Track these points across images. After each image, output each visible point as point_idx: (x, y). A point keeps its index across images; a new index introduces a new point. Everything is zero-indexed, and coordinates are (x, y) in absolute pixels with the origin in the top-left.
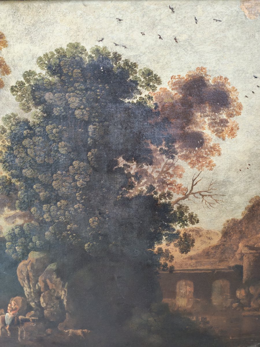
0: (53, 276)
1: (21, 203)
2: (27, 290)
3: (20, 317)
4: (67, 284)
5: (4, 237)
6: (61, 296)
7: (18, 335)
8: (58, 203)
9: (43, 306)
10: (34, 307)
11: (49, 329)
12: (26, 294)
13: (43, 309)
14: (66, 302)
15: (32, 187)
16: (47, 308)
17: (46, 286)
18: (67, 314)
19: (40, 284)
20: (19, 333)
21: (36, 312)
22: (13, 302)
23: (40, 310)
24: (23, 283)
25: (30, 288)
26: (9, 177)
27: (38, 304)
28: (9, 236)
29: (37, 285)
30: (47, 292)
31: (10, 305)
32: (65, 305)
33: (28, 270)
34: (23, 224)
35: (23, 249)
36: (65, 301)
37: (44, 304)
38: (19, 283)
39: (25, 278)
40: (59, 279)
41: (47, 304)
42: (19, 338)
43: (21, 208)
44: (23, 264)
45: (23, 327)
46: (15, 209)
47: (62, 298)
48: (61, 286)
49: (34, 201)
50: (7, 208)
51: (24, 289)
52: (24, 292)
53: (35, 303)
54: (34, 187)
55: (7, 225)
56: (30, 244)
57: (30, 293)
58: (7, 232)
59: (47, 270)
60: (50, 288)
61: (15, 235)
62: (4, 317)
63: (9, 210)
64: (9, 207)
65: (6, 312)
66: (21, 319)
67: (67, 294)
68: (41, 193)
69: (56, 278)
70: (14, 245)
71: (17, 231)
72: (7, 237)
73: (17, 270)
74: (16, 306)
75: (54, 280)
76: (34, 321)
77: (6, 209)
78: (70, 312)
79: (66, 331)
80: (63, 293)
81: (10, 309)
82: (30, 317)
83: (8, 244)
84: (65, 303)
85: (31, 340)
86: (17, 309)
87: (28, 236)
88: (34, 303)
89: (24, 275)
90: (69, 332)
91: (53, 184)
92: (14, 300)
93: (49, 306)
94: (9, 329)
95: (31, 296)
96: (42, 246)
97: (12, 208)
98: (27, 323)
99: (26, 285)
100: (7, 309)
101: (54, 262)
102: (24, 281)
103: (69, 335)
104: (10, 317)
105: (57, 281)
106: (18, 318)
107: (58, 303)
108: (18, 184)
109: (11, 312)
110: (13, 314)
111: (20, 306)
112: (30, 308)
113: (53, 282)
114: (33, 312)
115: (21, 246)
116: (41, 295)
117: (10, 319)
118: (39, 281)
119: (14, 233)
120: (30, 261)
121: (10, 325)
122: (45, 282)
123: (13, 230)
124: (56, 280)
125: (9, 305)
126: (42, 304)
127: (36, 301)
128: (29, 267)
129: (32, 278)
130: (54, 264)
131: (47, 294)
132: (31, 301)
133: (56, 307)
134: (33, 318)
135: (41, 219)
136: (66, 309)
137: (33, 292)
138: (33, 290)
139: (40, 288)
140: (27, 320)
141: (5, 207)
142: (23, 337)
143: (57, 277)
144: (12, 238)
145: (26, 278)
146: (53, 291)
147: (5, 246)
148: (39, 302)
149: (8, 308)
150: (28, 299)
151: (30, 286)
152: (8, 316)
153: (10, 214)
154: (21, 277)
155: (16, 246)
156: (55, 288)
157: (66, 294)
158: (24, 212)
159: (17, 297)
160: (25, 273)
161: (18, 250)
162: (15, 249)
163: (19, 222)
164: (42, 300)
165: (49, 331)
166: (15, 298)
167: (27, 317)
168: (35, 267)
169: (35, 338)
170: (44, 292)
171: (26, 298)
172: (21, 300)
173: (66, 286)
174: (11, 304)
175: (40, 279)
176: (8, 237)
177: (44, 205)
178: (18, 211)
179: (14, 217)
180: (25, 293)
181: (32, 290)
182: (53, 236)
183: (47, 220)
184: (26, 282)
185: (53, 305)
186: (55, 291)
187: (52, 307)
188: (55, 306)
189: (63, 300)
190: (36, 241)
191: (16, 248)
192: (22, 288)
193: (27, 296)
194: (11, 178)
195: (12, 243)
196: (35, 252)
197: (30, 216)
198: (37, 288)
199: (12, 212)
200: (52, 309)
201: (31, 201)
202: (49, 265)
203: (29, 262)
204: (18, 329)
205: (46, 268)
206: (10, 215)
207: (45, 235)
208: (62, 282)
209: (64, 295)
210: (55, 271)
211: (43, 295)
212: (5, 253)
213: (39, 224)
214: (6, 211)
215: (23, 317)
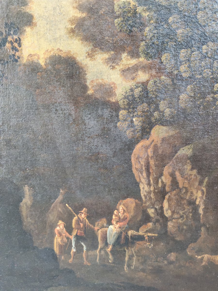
0: (185, 167)
1: (147, 46)
2: (144, 188)
3: (130, 233)
4: (206, 180)
5: (117, 102)
6: (196, 199)
7: (124, 262)
8: (204, 47)
9: (167, 215)
10: (152, 215)
11: (172, 253)
12: (142, 195)
13: (166, 220)
14: (203, 210)
15: (166, 20)
16: (174, 219)
17: (175, 183)
18: (203, 229)
19: (166, 179)
20: (127, 259)
21: (155, 224)
22: (121, 208)
23: (161, 221)
24: (139, 176)
25: (149, 184)
26: (134, 4)
27: (160, 212)
28: (125, 100)
29: (160, 181)
30: (175, 192)
31: (117, 213)
32: (201, 214)
33: (148, 156)
34: (148, 81)
35: (144, 122)
36: (202, 207)
37: (169, 212)
38: (133, 176)
39: (142, 169)
40: (195, 172)
41: (173, 212)
42: (125, 267)
43: (147, 55)
44: (142, 146)
45: (133, 249)
46: (138, 56)
47: (197, 203)
48: (197, 184)
49: (167, 43)
50: (126, 54)
51: (140, 186)
52: (140, 190)
53: (156, 209)
54: (171, 19)
55: (124, 82)
56: (156, 114)
57: (149, 193)
58: (123, 93)
59: (177, 156)
60: (181, 186)
61: (135, 98)
62: (106, 231)
63: (129, 57)
64: (129, 53)
65: (110, 223)
66: (131, 236)
67: (206, 196)
68: (179, 30)
69: (190, 170)
70: (131, 115)
71: (137, 92)
72: (122, 101)
73: (133, 155)
74: (125, 214)
75: (186, 173)
76: (151, 239)
77: (124, 55)
78: (208, 226)
79: (199, 257)
80: (200, 194)
81: (115, 219)
82: (145, 232)
83: (122, 113)
84: (201, 211)
85: (143, 270)
86: (126, 218)
87: (153, 101)
88: (153, 210)
89: (141, 163)
90: (203, 258)
91: (199, 17)
92: (124, 205)
93: (176, 216)
94: (112, 251)
95: (150, 198)
96: (173, 117)
97: (134, 54)
98: (140, 242)
99: (143, 180)
100: (111, 219)
101: (189, 144)
102: (142, 174)
103: (204, 263)
104: (115, 231)
105: (191, 175)
106: (126, 233)
107: (191, 211)
108: (145, 15)
109: (117, 223)
110: (120, 228)
111: (132, 214)
112: (147, 219)
113: (186, 177)
114: (150, 225)
115: (142, 117)
116: (166, 197)
117: (114, 236)
118: (164, 173)
119: (133, 95)
120: (153, 141)
121: (114, 245)
122: (172, 175)
123: (132, 90)
124: (190, 172)
125: (115, 212)
126: (165, 212)
127: (157, 207)
128: (150, 152)
129: (154, 168)
130: (189, 146)
131: (175, 195)
132: (148, 207)
133: (187, 217)
134: (150, 234)
135: (176, 72)
136: (201, 221)
137: (154, 192)
138: (154, 188)
139: (164, 186)
140: (141, 238)
141: (123, 53)
142: (132, 266)
143: (192, 169)
144: (129, 104)
145: (144, 168)
146: (184, 191)
147: (118, 116)
148: (162, 208)
149: (114, 217)
150: (145, 203)
151: (149, 181)
152: (112, 231)
153: (130, 64)
154: (138, 166)
155: (133, 117)
156: (187, 186)
157: (204, 196)
158: (150, 61)
159: (129, 200)
160: (144, 160)
161: (136, 123)
162: (132, 121)
163: (142, 76)
164: (166, 205)
165: (172, 256)
166: (125, 201)
167: (141, 233)
168: (160, 152)
169: (150, 268)
170: (170, 191)
171: (143, 201)
172: (134, 204)
173: (205, 183)
174: (118, 210)
175: (167, 170)
176: (124, 102)
177: (183, 51)
178: (142, 59)
179: (135, 69)
180: (141, 192)
181: (152, 189)
182: (192, 101)
183: (184, 75)
184: (145, 174)
185: (183, 213)
186: (187, 192)
187: (182, 217)
188: (185, 216)
189: (199, 206)
190: (165, 109)
191: (134, 119)
192: (137, 184)
193: (143, 198)
194: (137, 6)
195: (129, 112)
196: (162, 127)
197: (160, 69)
198: (160, 185)
199: (134, 62)
200: (180, 221)
201: (163, 43)
202: (181, 149)
203: (151, 143)
204: (125, 251)
205: (176, 152)
206: (130, 66)
207: (179, 99)
208: (199, 177)
209: (202, 198)
210: (189, 158)
211: (169, 196)
212: (116, 127)
213: (173, 81)
214: (123, 59)
215: (135, 233)
